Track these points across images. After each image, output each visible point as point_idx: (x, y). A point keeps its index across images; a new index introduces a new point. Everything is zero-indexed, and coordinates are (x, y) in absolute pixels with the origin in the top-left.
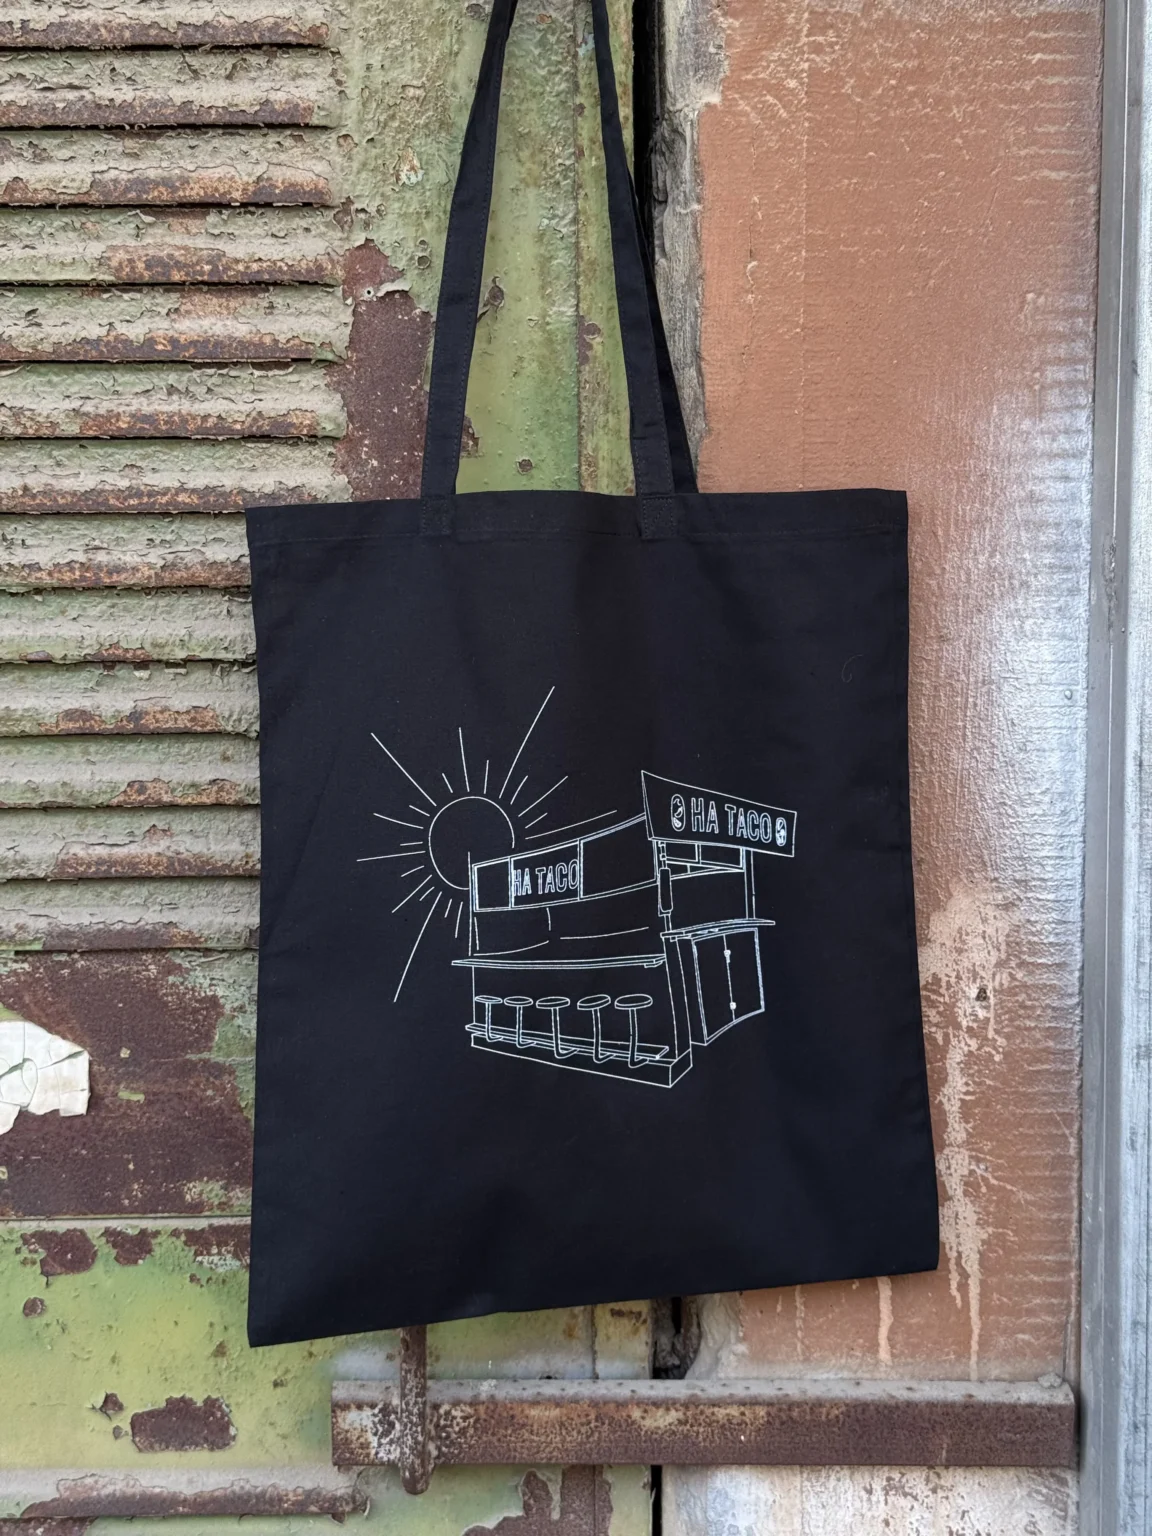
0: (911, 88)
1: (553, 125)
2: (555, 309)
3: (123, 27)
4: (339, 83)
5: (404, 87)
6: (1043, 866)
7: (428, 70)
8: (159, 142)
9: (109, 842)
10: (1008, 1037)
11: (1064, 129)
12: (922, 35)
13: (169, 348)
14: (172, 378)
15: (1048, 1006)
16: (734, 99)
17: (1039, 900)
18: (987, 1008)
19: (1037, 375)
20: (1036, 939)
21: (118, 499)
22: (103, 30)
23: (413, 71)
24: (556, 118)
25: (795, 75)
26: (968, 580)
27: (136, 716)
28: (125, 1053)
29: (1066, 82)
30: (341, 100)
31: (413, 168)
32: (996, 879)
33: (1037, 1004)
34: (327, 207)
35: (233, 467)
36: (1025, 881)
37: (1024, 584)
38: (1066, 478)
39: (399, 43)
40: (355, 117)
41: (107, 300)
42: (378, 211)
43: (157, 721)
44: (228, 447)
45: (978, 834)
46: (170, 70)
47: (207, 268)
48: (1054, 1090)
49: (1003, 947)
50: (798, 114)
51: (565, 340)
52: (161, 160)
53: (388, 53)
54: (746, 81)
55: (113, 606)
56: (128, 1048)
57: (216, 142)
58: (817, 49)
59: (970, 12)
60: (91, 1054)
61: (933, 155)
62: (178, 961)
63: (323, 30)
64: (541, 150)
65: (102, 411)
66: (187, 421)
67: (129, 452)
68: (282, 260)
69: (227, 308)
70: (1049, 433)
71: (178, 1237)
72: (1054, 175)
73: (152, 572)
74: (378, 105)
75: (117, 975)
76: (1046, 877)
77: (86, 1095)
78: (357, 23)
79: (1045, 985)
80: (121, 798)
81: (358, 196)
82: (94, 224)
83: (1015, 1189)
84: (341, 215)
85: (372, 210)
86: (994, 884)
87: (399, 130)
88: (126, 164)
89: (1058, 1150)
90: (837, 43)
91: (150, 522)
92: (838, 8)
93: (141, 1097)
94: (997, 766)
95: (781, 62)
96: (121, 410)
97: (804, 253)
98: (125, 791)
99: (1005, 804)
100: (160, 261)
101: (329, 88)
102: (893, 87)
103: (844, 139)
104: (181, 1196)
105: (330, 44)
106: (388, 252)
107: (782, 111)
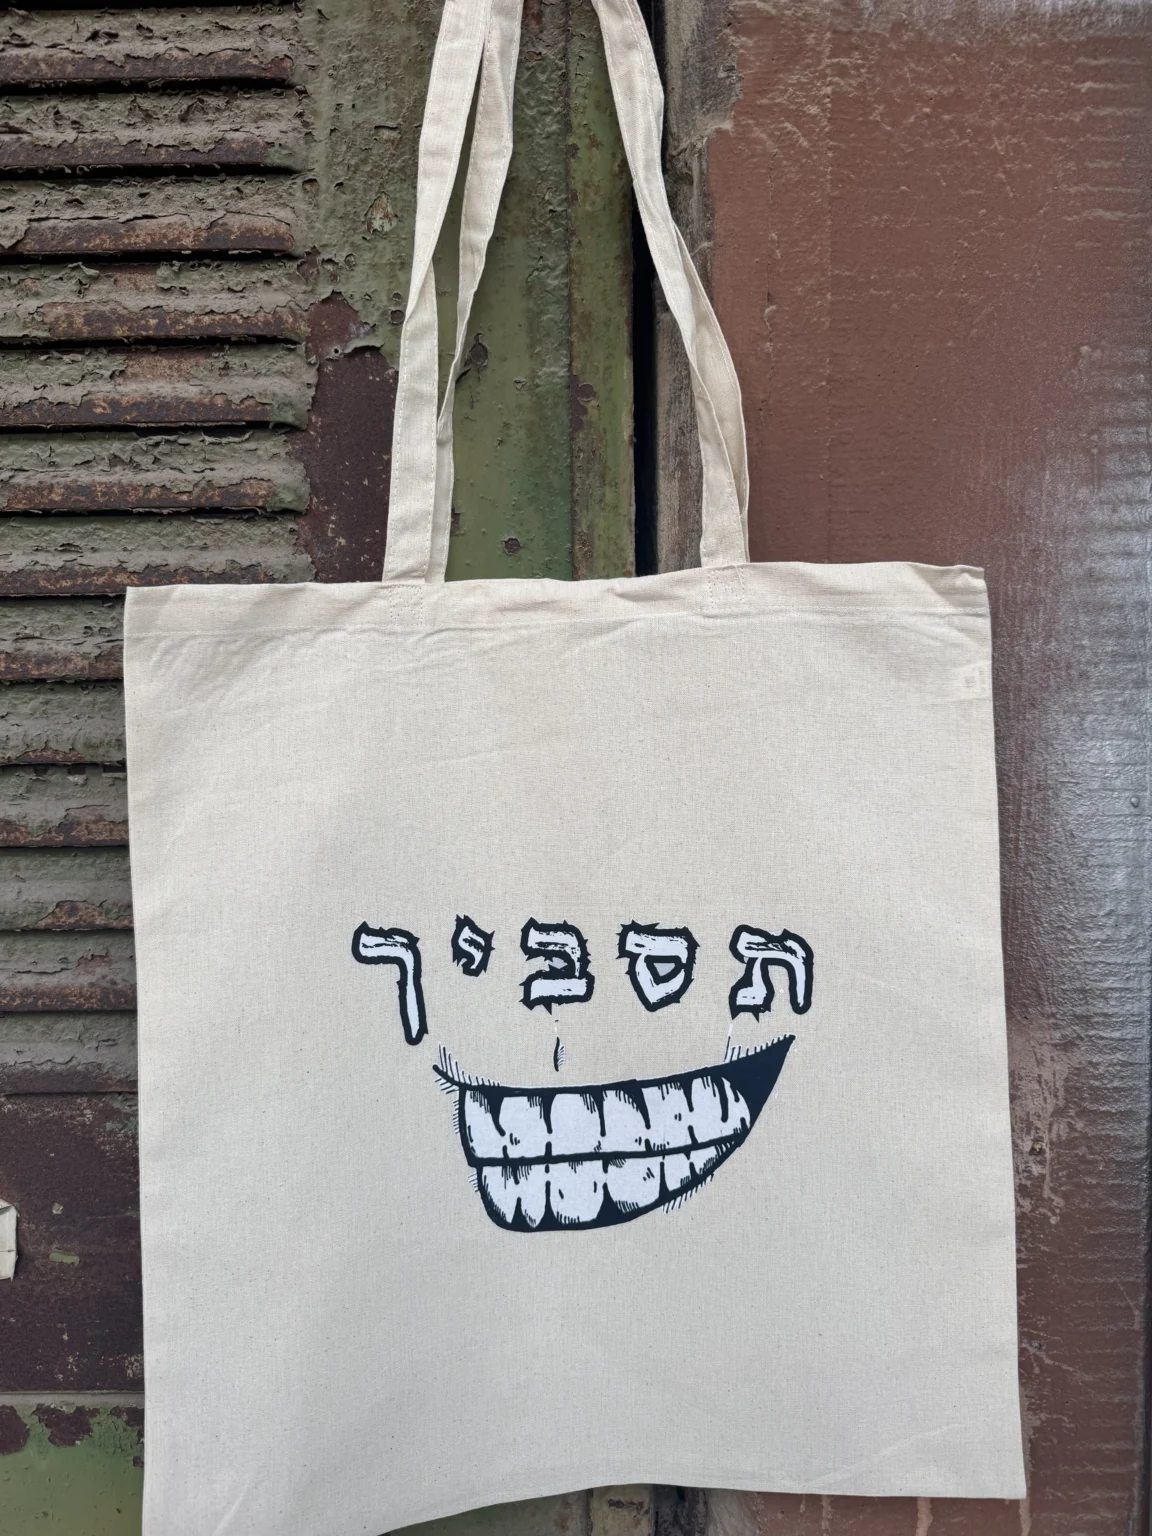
0: (946, 117)
1: (543, 169)
2: (545, 369)
3: (64, 61)
4: (306, 124)
5: (377, 128)
6: (1106, 999)
7: (404, 111)
8: (106, 189)
9: (40, 968)
10: (1065, 1196)
11: (1118, 165)
12: (958, 59)
13: (109, 411)
14: (115, 446)
15: (1112, 1160)
16: (748, 125)
17: (1102, 1038)
18: (1042, 1163)
19: (1095, 437)
20: (1097, 1083)
21: (48, 581)
22: (43, 66)
23: (387, 112)
24: (547, 162)
25: (816, 100)
26: (1020, 671)
27: (66, 826)
28: (57, 1210)
29: (1120, 113)
30: (306, 143)
31: (386, 216)
32: (1053, 1015)
33: (1099, 1158)
34: (291, 257)
35: (181, 545)
36: (1087, 1017)
37: (1083, 675)
38: (1129, 555)
39: (370, 81)
40: (323, 160)
41: (44, 363)
42: (347, 262)
43: (90, 833)
44: (176, 523)
45: (1034, 963)
46: (120, 113)
47: (153, 322)
48: (1117, 1256)
49: (1061, 1093)
50: (821, 144)
51: (556, 405)
52: (108, 209)
53: (361, 91)
54: (760, 106)
55: (47, 703)
56: (61, 1203)
57: (170, 190)
58: (842, 72)
59: (1011, 35)
60: (19, 1212)
61: (972, 192)
62: (116, 1105)
63: (287, 64)
64: (529, 196)
65: (34, 483)
66: (127, 492)
67: (67, 530)
68: (236, 312)
69: (179, 370)
70: (1108, 503)
71: (119, 1417)
72: (1108, 215)
73: (86, 662)
74: (349, 148)
75: (48, 1121)
76: (1110, 1012)
77: (12, 1257)
78: (326, 60)
79: (1108, 1136)
80: (49, 921)
81: (324, 246)
82: (35, 279)
83: (1071, 1369)
84: (305, 267)
85: (340, 259)
86: (1052, 1021)
87: (371, 175)
88: (70, 213)
89: (1121, 1324)
90: (863, 66)
91: (88, 608)
92: (863, 28)
93: (75, 1259)
94: (1054, 884)
95: (800, 86)
96: (55, 481)
97: (829, 296)
98: (53, 912)
99: (1064, 928)
100: (102, 316)
101: (294, 129)
102: (927, 116)
103: (874, 171)
104: (123, 1370)
105: (295, 79)
106: (357, 306)
107: (801, 140)
